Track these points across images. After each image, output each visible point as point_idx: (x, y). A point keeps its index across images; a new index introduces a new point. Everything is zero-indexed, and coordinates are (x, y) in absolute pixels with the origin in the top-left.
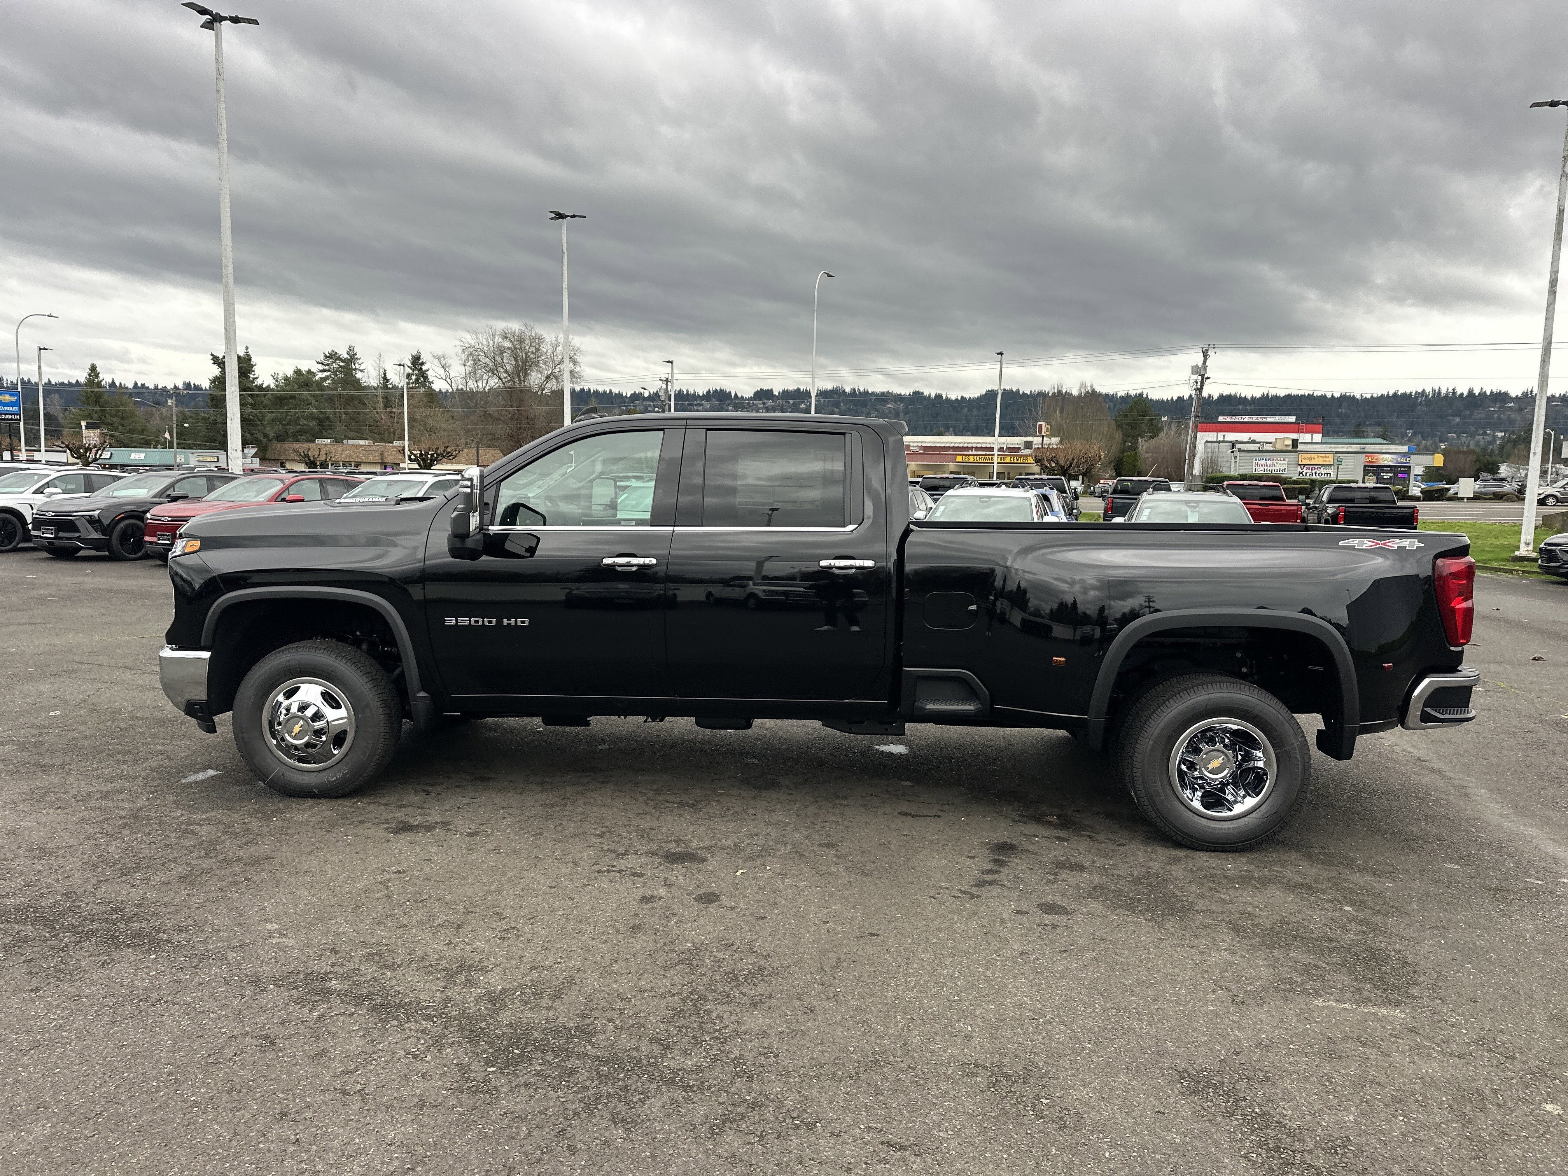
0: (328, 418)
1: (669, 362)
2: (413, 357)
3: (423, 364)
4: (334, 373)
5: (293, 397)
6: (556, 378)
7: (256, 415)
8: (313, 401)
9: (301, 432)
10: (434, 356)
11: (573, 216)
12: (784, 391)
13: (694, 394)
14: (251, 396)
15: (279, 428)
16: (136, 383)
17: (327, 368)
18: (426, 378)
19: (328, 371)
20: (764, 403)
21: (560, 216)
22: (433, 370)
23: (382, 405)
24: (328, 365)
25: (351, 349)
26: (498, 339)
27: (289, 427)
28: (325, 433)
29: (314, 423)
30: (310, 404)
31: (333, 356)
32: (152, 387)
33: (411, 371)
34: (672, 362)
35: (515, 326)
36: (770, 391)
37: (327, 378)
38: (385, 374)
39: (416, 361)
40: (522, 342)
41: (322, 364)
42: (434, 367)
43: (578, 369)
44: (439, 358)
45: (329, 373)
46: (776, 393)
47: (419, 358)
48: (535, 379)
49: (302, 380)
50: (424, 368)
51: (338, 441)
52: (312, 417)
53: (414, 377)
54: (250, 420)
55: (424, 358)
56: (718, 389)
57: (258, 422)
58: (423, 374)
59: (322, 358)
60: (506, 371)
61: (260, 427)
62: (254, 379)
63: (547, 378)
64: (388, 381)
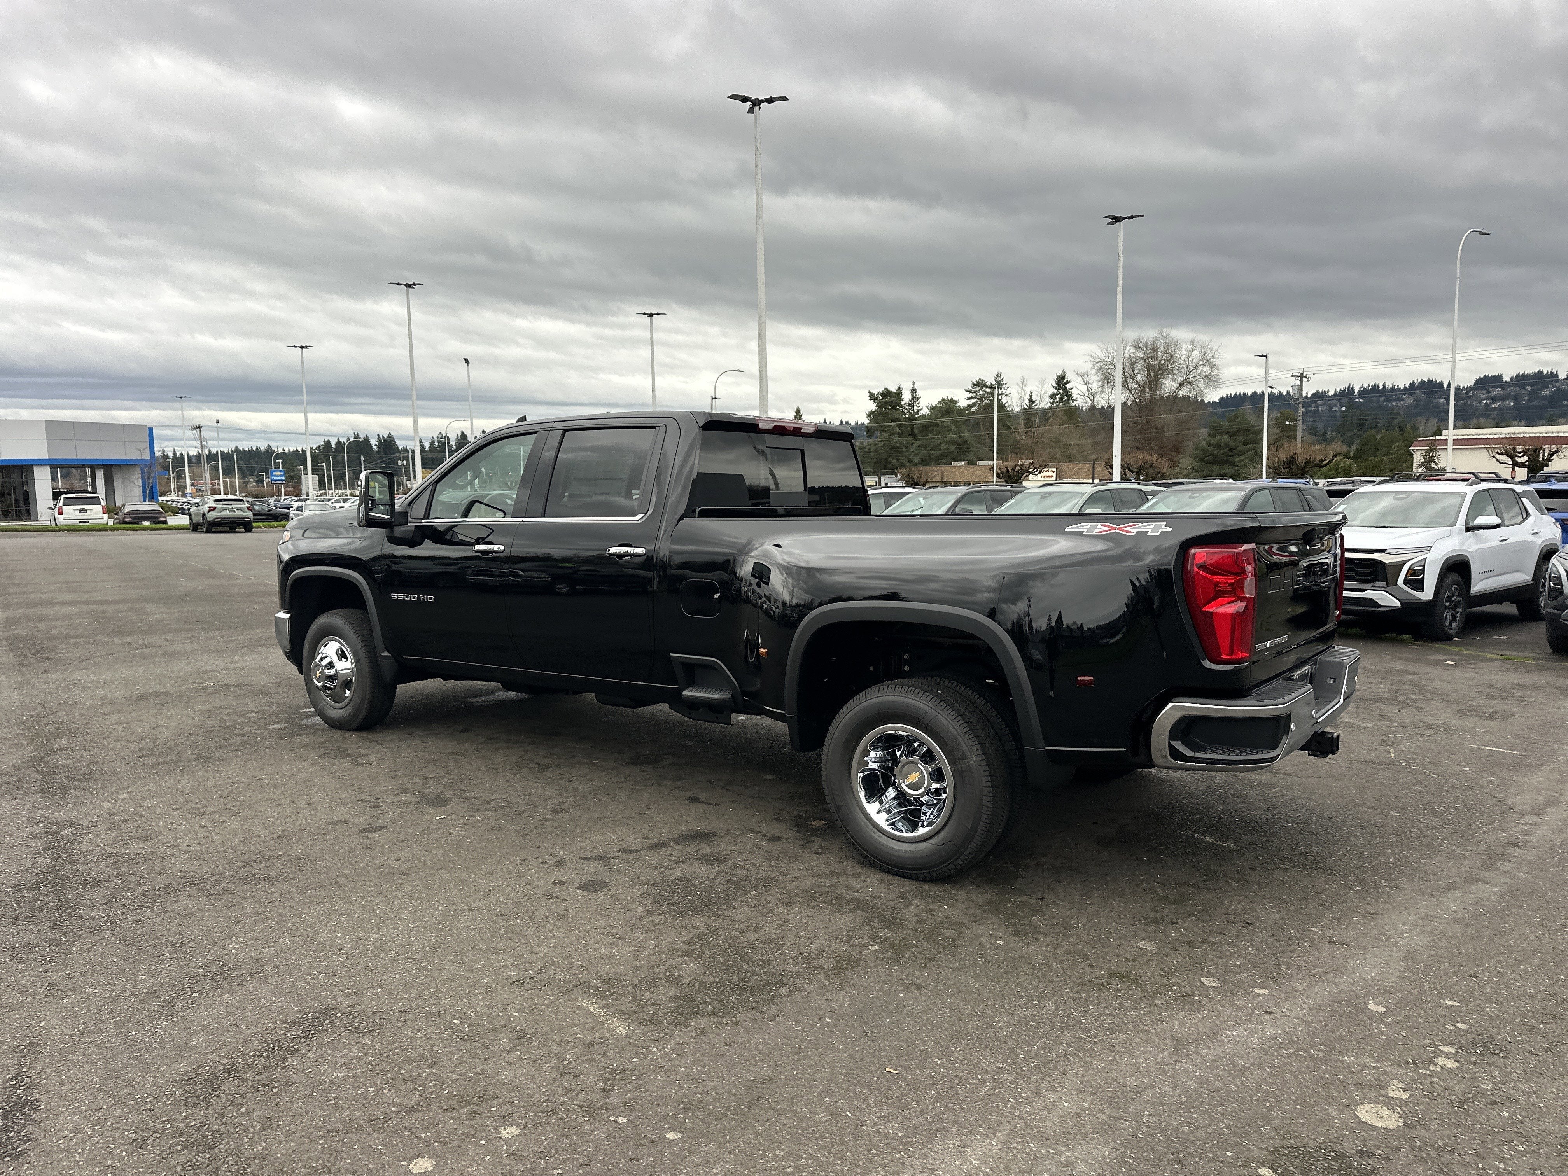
0: (966, 442)
1: (1262, 356)
2: (1058, 377)
3: (1067, 382)
4: (981, 399)
5: (937, 425)
6: (1191, 383)
7: (902, 443)
8: (953, 427)
9: (942, 456)
10: (1077, 374)
11: (1131, 217)
12: (1518, 376)
13: (1393, 389)
14: (899, 426)
15: (923, 453)
16: (842, 422)
17: (974, 395)
18: (1069, 396)
19: (975, 398)
20: (1489, 392)
21: (1117, 219)
22: (1077, 388)
23: (1022, 426)
24: (975, 392)
25: (998, 375)
26: (1130, 350)
27: (932, 452)
28: (963, 457)
29: (953, 448)
30: (950, 430)
31: (980, 384)
32: (853, 424)
33: (1055, 391)
34: (1266, 356)
35: (1149, 334)
36: (1498, 379)
37: (974, 405)
38: (1031, 396)
39: (1061, 381)
40: (1155, 349)
41: (970, 392)
42: (1077, 385)
43: (1215, 372)
44: (1082, 376)
45: (976, 400)
46: (1507, 378)
47: (1064, 377)
48: (1168, 386)
49: (947, 408)
50: (1068, 386)
51: (971, 462)
52: (951, 442)
53: (1058, 397)
54: (898, 448)
55: (1069, 377)
56: (1426, 380)
57: (904, 449)
58: (1067, 393)
59: (970, 387)
60: (1137, 382)
61: (906, 454)
62: (919, 410)
63: (1181, 384)
64: (1033, 402)
